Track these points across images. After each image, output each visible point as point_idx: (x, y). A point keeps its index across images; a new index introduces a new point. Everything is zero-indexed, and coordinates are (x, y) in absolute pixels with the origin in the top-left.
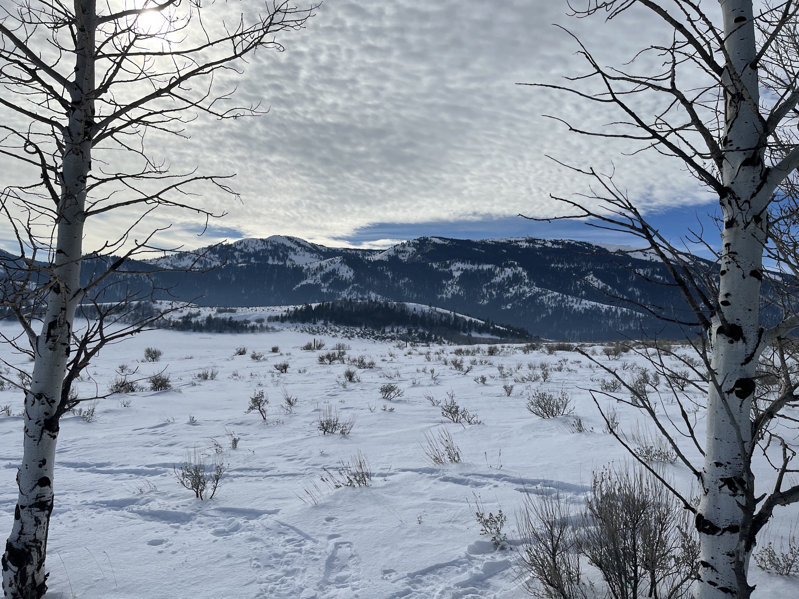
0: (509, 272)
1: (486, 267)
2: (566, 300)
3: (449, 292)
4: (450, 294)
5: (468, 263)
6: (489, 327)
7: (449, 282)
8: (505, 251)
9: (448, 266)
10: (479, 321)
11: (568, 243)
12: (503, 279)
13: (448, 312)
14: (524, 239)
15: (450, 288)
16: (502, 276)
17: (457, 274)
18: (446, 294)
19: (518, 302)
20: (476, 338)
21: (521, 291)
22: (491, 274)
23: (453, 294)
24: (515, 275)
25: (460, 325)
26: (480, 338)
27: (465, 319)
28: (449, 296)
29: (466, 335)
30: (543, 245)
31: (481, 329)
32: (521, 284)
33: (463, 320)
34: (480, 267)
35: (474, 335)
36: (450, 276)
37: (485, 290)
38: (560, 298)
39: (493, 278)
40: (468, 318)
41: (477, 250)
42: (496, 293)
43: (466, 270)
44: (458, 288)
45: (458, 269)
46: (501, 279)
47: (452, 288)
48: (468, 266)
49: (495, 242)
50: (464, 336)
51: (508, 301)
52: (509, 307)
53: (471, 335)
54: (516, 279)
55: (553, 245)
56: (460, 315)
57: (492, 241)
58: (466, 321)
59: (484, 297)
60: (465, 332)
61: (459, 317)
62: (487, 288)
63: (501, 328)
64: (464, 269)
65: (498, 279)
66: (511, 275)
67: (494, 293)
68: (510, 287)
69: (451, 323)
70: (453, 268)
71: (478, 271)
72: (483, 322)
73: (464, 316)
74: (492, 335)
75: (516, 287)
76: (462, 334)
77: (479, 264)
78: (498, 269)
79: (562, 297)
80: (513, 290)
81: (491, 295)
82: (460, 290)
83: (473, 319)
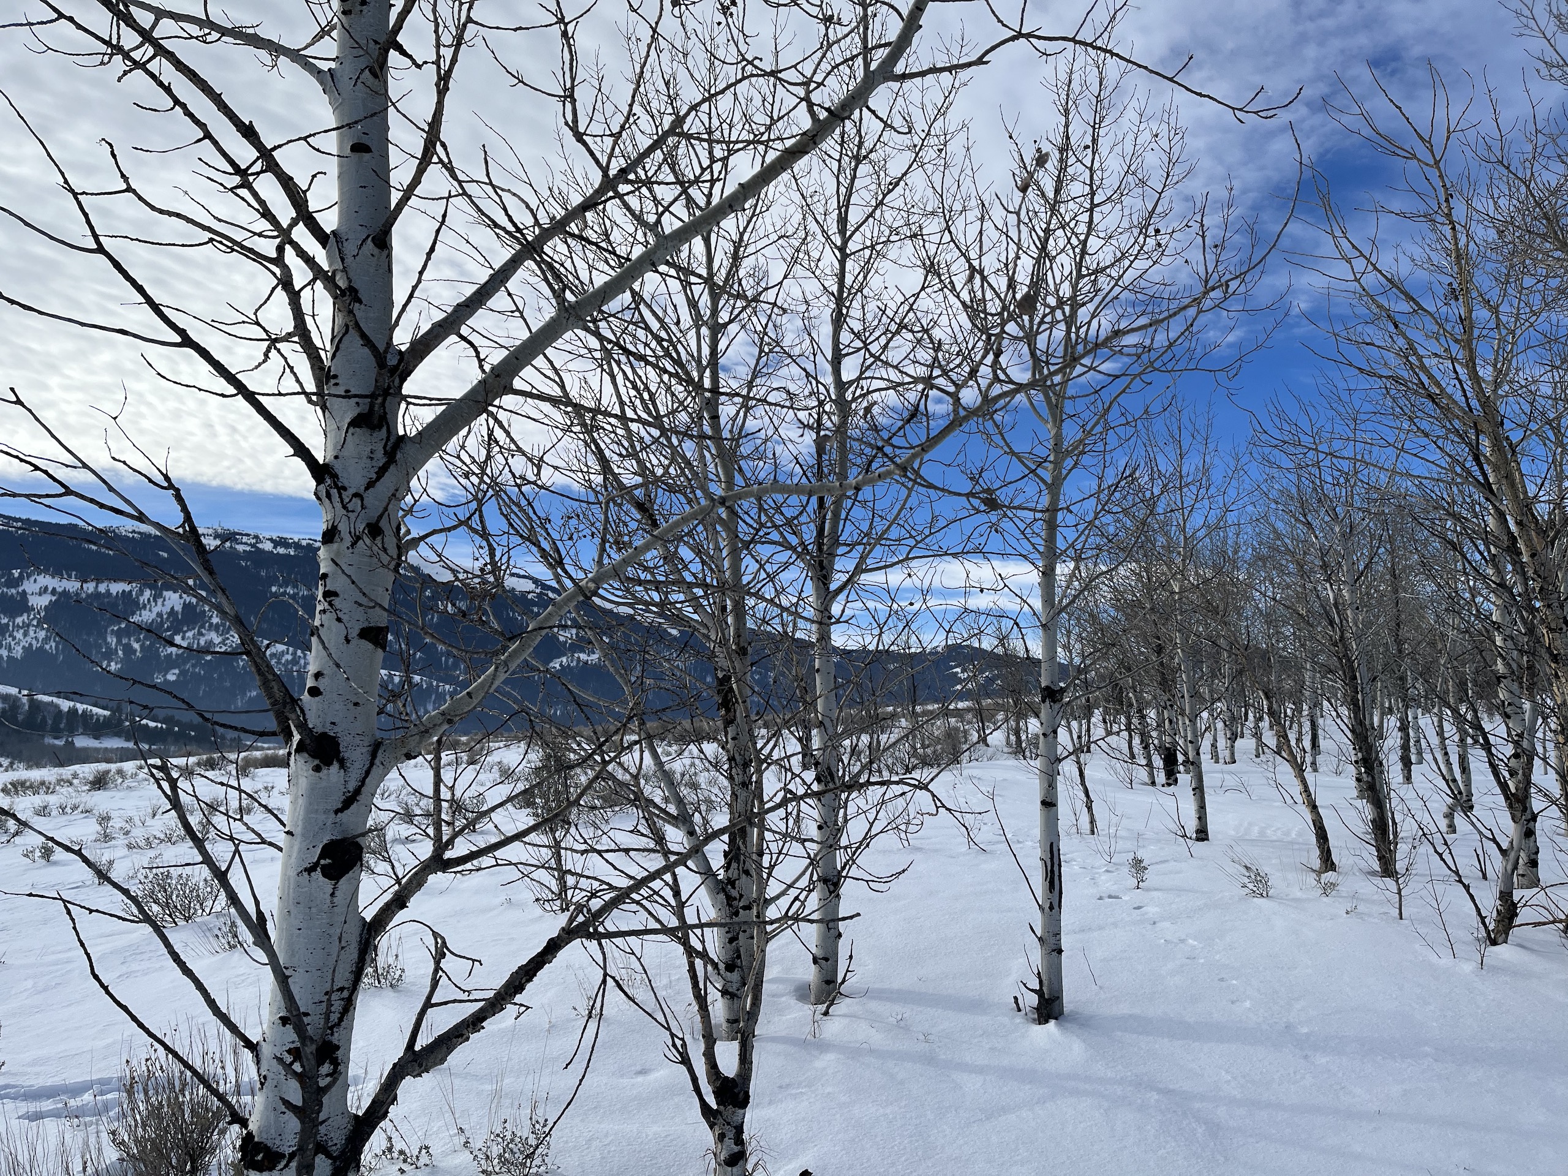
0: (174, 600)
1: (117, 588)
2: (302, 662)
3: (18, 643)
4: (19, 649)
5: (70, 576)
6: (120, 722)
7: (19, 620)
8: (165, 555)
9: (16, 583)
10: (95, 710)
11: (308, 544)
12: (160, 615)
13: (13, 691)
14: (210, 531)
15: (19, 635)
16: (156, 610)
17: (40, 602)
18: (10, 649)
19: (194, 666)
20: (85, 749)
21: (202, 642)
22: (130, 603)
23: (28, 650)
24: (186, 606)
25: (44, 719)
26: (97, 750)
27: (57, 706)
28: (18, 652)
29: (60, 743)
30: (253, 545)
31: (97, 729)
32: (203, 626)
33: (52, 709)
34: (102, 588)
35: (82, 742)
36: (21, 605)
37: (112, 640)
38: (289, 657)
39: (133, 613)
40: (65, 705)
41: (94, 548)
42: (141, 646)
43: (65, 593)
44: (42, 634)
45: (44, 591)
46: (154, 615)
47: (25, 634)
48: (72, 585)
49: (139, 533)
50: (54, 746)
51: (170, 663)
52: (171, 677)
53: (72, 743)
54: (190, 617)
55: (275, 547)
56: (46, 699)
57: (134, 532)
58: (61, 711)
59: (110, 655)
60: (56, 738)
61: (41, 702)
62: (119, 634)
63: (152, 724)
64: (60, 590)
65: (146, 616)
66: (178, 608)
67: (136, 646)
68: (176, 633)
69: (20, 718)
70: (29, 586)
71: (97, 595)
72: (107, 713)
73: (55, 700)
74: (128, 740)
75: (190, 634)
76: (49, 741)
77: (99, 581)
78: (147, 593)
79: (294, 654)
80: (183, 638)
81: (129, 650)
82: (46, 640)
83: (80, 707)
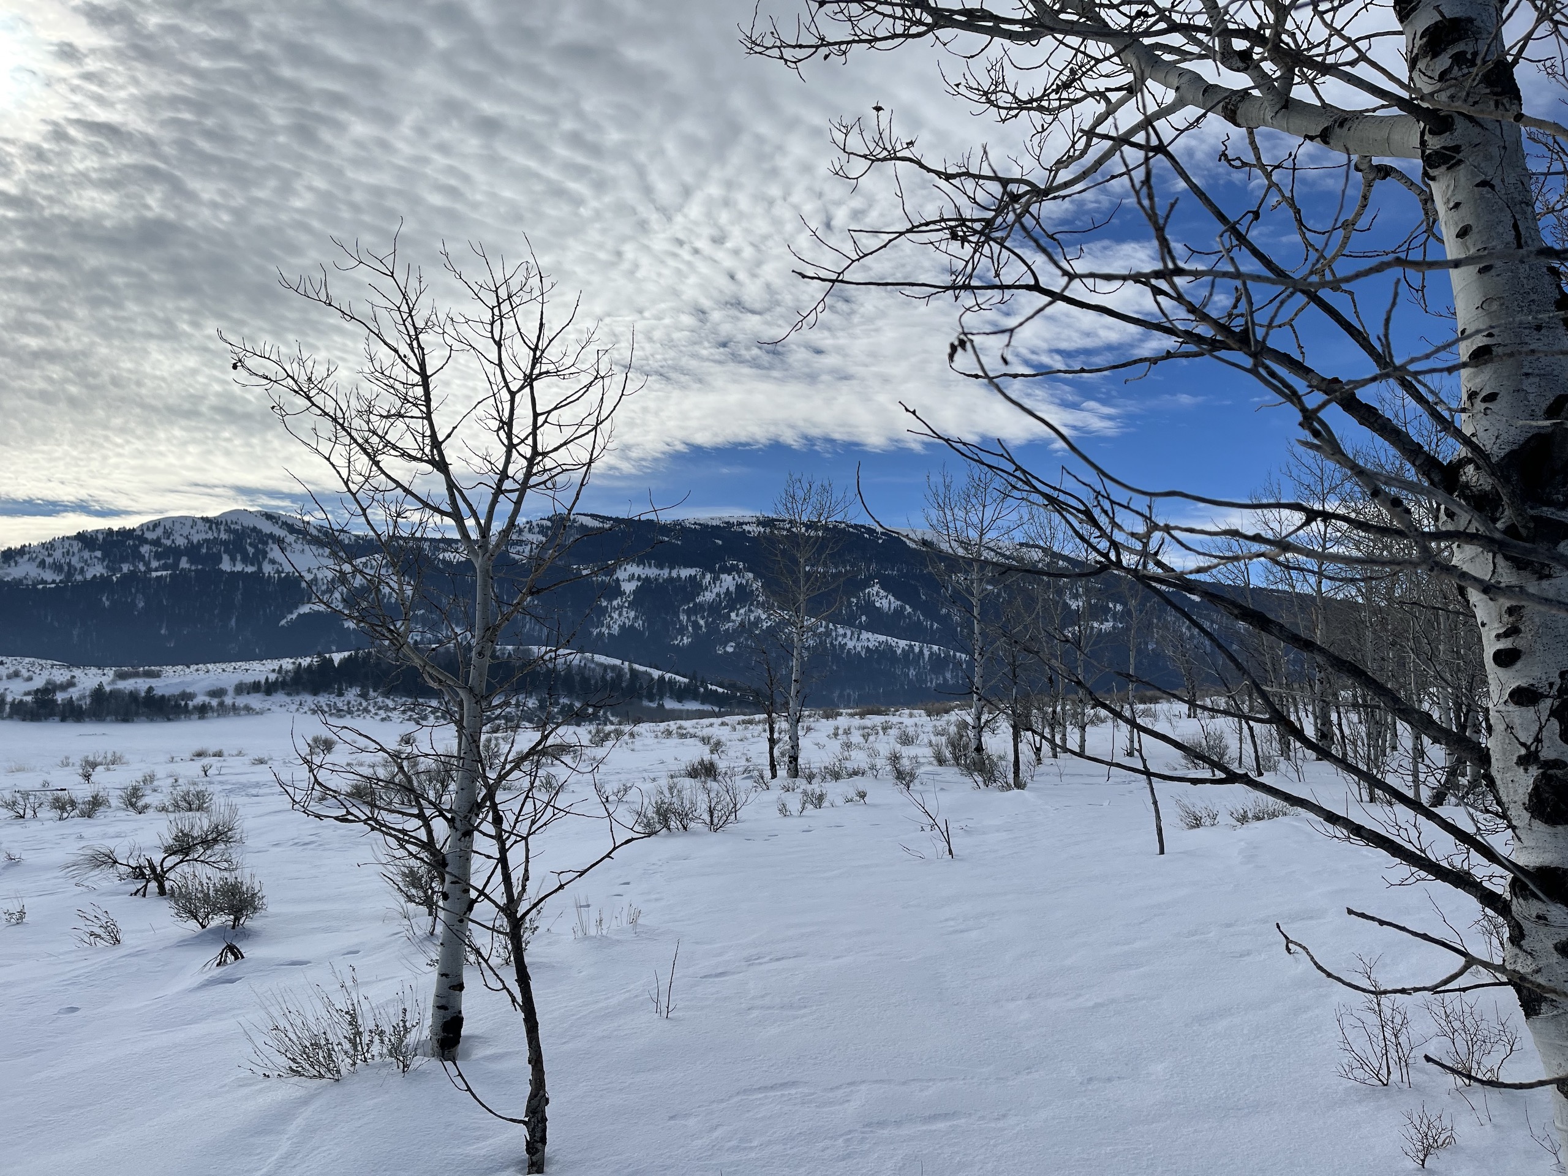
0: (728, 581)
1: (685, 573)
2: (834, 634)
3: (615, 622)
4: (616, 627)
5: (650, 566)
6: (697, 688)
7: (615, 603)
8: (720, 542)
9: (610, 571)
10: (678, 678)
11: (835, 527)
12: (718, 595)
13: (618, 662)
14: (754, 519)
15: (615, 615)
16: (715, 591)
17: (629, 587)
18: (609, 627)
19: (747, 640)
20: (673, 711)
21: (752, 619)
22: (694, 586)
23: (622, 627)
24: (739, 587)
25: (641, 687)
26: (681, 711)
27: (650, 675)
28: (615, 629)
29: (654, 705)
30: (789, 530)
31: (681, 694)
32: (752, 604)
33: (646, 677)
34: (674, 574)
35: (670, 704)
36: (615, 591)
37: (683, 618)
38: (822, 629)
39: (699, 595)
40: (656, 674)
41: (666, 539)
42: (706, 623)
43: (647, 579)
44: (632, 614)
45: (631, 578)
46: (714, 595)
47: (620, 615)
48: (652, 572)
49: (700, 524)
50: (650, 708)
51: (728, 637)
52: (730, 649)
53: (663, 705)
54: (742, 595)
55: (807, 531)
56: (642, 668)
57: (695, 523)
58: (653, 679)
59: (682, 631)
60: (651, 701)
61: (638, 671)
62: (689, 612)
63: (720, 690)
64: (643, 576)
65: (708, 596)
66: (732, 589)
67: (702, 622)
68: (731, 610)
69: (624, 685)
70: (621, 574)
71: (671, 580)
72: (686, 680)
73: (648, 669)
74: (703, 703)
75: (742, 611)
76: (646, 703)
77: (672, 568)
78: (708, 576)
79: (827, 627)
80: (737, 615)
81: (696, 625)
82: (636, 618)
83: (668, 676)
